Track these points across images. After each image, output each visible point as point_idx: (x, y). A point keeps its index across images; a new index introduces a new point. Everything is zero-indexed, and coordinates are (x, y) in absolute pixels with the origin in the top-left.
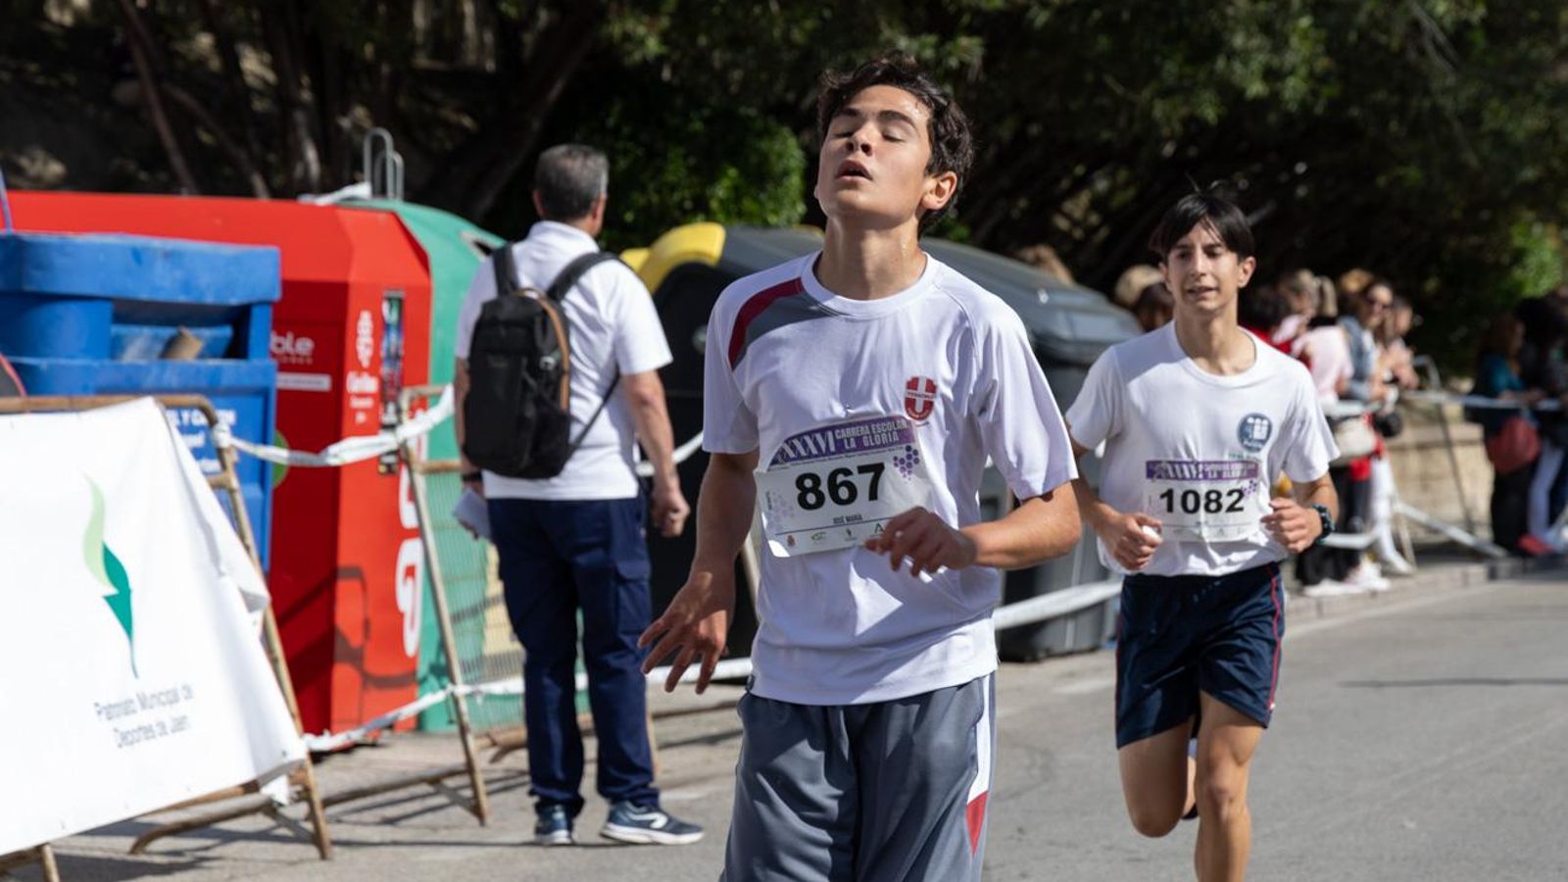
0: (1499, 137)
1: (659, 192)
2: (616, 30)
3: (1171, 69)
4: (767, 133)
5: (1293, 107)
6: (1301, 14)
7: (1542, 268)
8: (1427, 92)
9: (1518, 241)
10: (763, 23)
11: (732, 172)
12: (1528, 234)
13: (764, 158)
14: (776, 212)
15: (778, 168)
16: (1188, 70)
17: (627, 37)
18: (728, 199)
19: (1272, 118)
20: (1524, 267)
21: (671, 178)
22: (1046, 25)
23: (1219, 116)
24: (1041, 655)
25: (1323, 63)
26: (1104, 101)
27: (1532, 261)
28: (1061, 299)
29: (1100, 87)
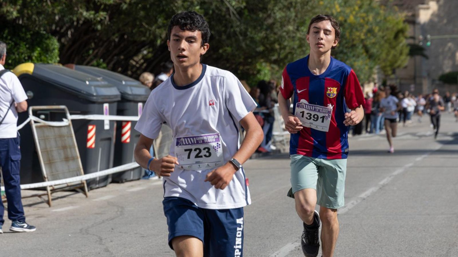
0: (252, 39)
1: (18, 54)
2: (5, 9)
3: (160, 21)
4: (48, 38)
6: (197, 6)
7: (265, 75)
8: (232, 27)
9: (258, 67)
10: (46, 7)
11: (39, 49)
12: (261, 66)
13: (48, 45)
14: (51, 60)
15: (51, 48)
17: (8, 11)
18: (38, 56)
20: (261, 74)
21: (21, 51)
22: (126, 9)
24: (124, 181)
26: (142, 29)
27: (262, 73)
28: (129, 83)
29: (141, 25)
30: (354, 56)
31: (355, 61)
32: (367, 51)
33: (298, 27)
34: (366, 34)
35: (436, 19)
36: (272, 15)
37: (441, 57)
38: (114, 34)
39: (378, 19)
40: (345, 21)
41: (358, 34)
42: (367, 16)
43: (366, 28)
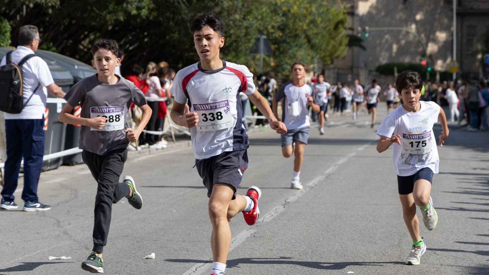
3: (111, 7)
4: (0, 21)
5: (144, 17)
8: (180, 14)
14: (3, 42)
15: (4, 30)
16: (116, 7)
19: (138, 20)
23: (124, 19)
25: (152, 6)
26: (93, 14)
28: (81, 67)
29: (92, 10)
30: (296, 45)
31: (297, 51)
32: (309, 41)
33: (244, 16)
34: (308, 25)
35: (374, 12)
36: (220, 3)
37: (378, 49)
38: (64, 18)
39: (321, 11)
40: (289, 11)
41: (301, 24)
42: (311, 6)
43: (310, 18)
